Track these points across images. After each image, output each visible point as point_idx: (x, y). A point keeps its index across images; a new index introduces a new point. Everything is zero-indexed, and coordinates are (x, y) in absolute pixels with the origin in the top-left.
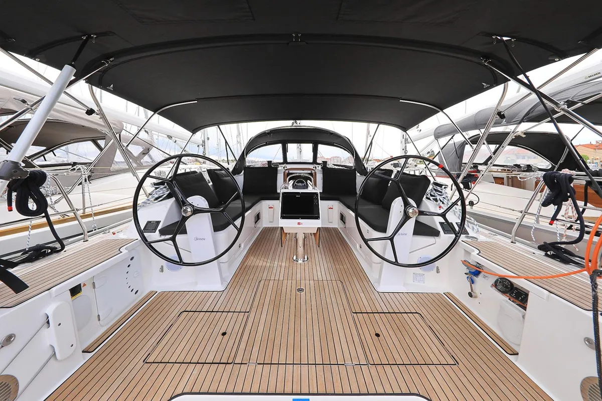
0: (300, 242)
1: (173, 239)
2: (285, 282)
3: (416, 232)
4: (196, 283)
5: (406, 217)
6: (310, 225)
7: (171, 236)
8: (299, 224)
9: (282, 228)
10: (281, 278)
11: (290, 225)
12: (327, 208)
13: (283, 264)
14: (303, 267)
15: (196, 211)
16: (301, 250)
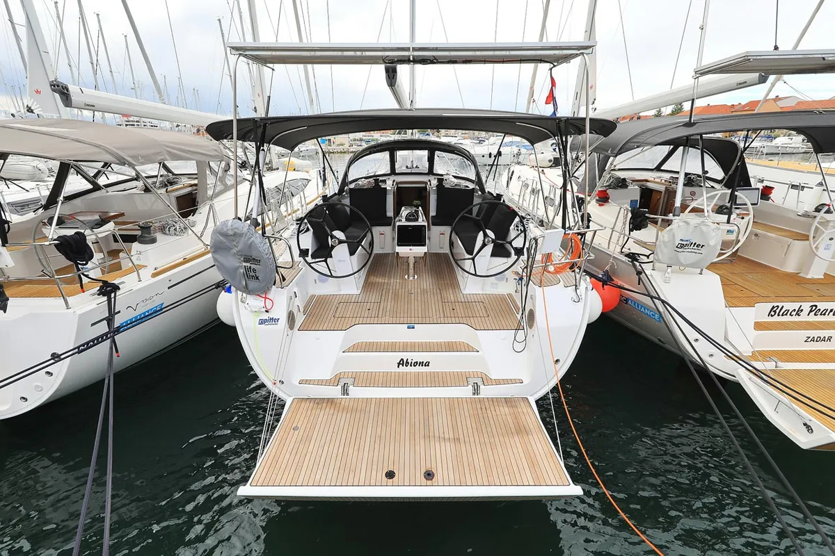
0: (411, 266)
1: (326, 261)
2: (400, 290)
3: (493, 255)
4: (340, 290)
5: (484, 245)
6: (420, 251)
7: (323, 259)
8: (410, 250)
9: (398, 253)
10: (398, 288)
11: (403, 250)
12: (439, 233)
13: (398, 281)
14: (413, 282)
15: (341, 242)
16: (411, 271)
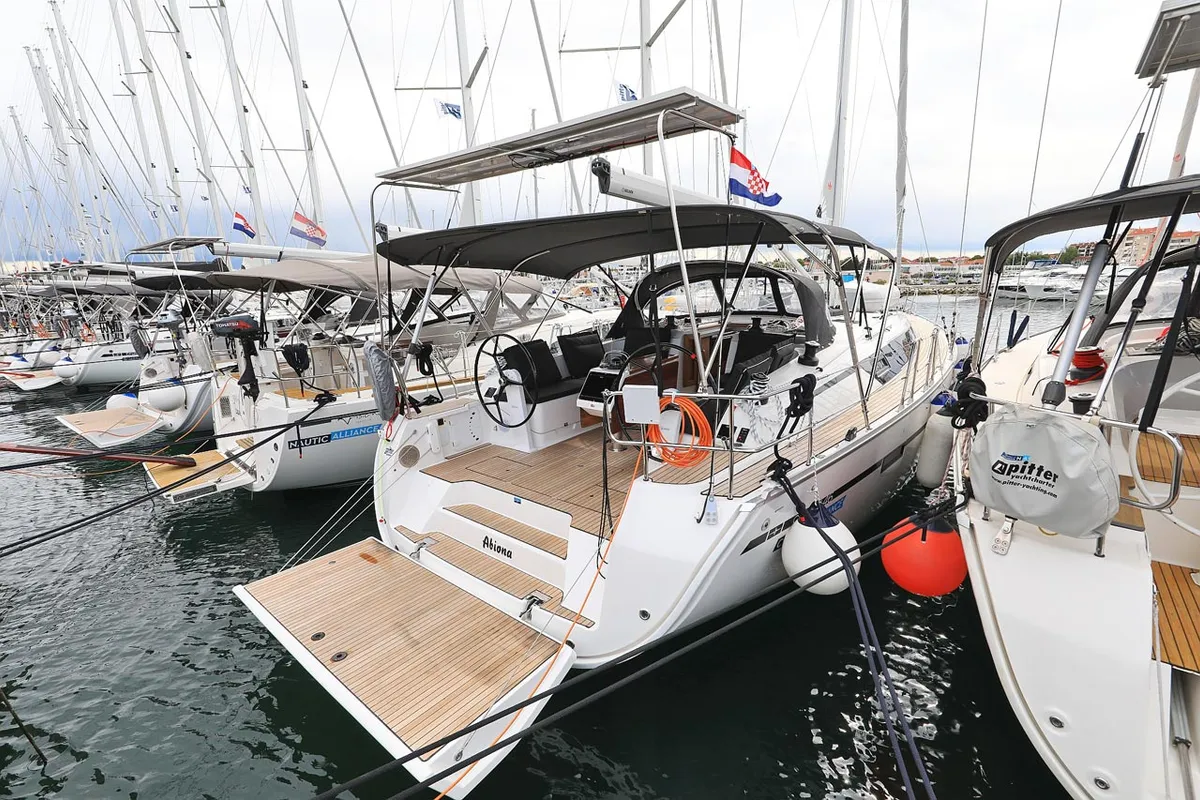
1: (497, 404)
2: (578, 459)
4: (515, 445)
8: (592, 406)
10: (579, 456)
13: (595, 449)
15: (510, 382)
